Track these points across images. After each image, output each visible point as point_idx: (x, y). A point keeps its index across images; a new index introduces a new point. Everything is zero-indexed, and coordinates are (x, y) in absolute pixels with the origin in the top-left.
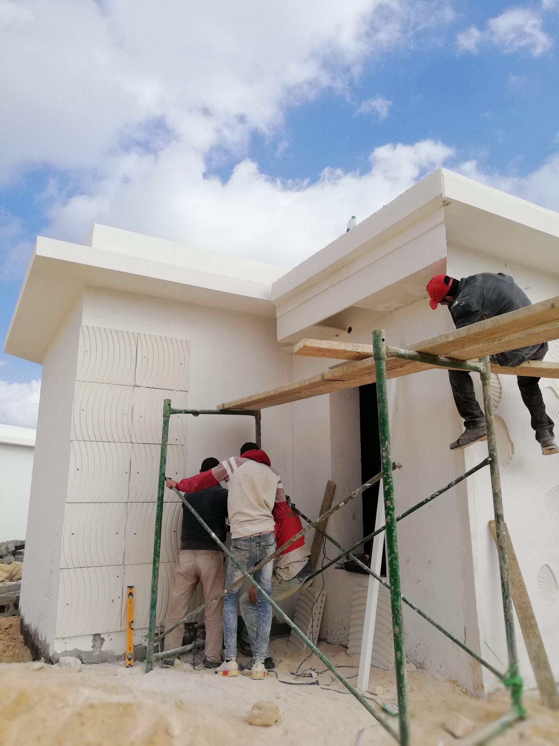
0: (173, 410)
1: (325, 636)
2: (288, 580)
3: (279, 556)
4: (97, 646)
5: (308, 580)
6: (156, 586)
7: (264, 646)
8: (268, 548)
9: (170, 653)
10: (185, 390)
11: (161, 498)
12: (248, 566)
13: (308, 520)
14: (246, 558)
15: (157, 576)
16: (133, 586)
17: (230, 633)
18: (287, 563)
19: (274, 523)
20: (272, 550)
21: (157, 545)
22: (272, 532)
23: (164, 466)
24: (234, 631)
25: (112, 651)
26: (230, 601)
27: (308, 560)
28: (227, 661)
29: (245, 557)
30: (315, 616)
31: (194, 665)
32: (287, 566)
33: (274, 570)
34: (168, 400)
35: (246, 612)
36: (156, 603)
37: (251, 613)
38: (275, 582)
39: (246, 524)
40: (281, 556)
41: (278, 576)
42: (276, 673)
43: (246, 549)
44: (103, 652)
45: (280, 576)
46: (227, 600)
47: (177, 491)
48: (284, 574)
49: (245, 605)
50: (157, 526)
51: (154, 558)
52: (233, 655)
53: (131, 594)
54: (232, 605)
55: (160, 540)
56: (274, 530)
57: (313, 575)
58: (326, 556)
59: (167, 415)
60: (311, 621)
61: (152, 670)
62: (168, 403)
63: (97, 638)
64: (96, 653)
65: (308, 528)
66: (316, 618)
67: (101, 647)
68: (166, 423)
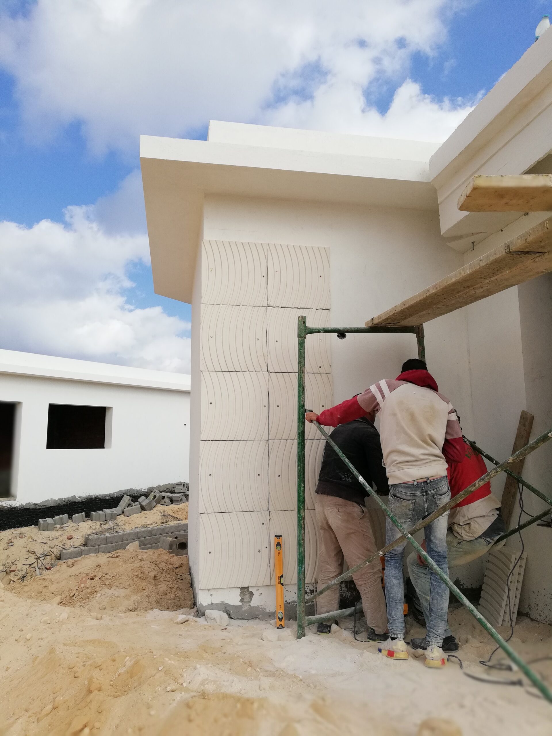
0: (309, 328)
1: (527, 611)
2: (470, 540)
3: (455, 509)
4: (245, 601)
5: (499, 541)
6: (303, 538)
7: (440, 625)
8: (440, 499)
9: (325, 617)
10: (326, 308)
11: (301, 434)
12: (414, 520)
13: (495, 461)
14: (409, 510)
15: (303, 526)
16: (281, 536)
17: (394, 604)
18: (468, 518)
19: (446, 466)
20: (445, 499)
21: (300, 490)
22: (444, 477)
23: (303, 396)
24: (399, 601)
25: (262, 607)
26: (392, 562)
27: (498, 515)
28: (393, 639)
29: (408, 508)
30: (512, 584)
31: (355, 633)
32: (468, 522)
33: (449, 527)
34: (302, 317)
35: (416, 576)
36: (303, 557)
37: (422, 578)
38: (452, 542)
39: (408, 465)
40: (458, 508)
41: (456, 534)
42: (460, 660)
43: (409, 498)
44: (253, 607)
45: (460, 535)
46: (389, 561)
47: (318, 424)
48: (463, 531)
49: (414, 567)
50: (299, 468)
51: (298, 504)
52: (400, 632)
53: (279, 544)
54: (396, 567)
55: (304, 483)
56: (447, 475)
57: (506, 534)
58: (524, 509)
59: (302, 336)
60: (506, 591)
61: (304, 636)
62: (302, 320)
63: (245, 590)
64: (245, 608)
65: (494, 471)
66: (513, 587)
67: (250, 602)
68: (302, 345)
